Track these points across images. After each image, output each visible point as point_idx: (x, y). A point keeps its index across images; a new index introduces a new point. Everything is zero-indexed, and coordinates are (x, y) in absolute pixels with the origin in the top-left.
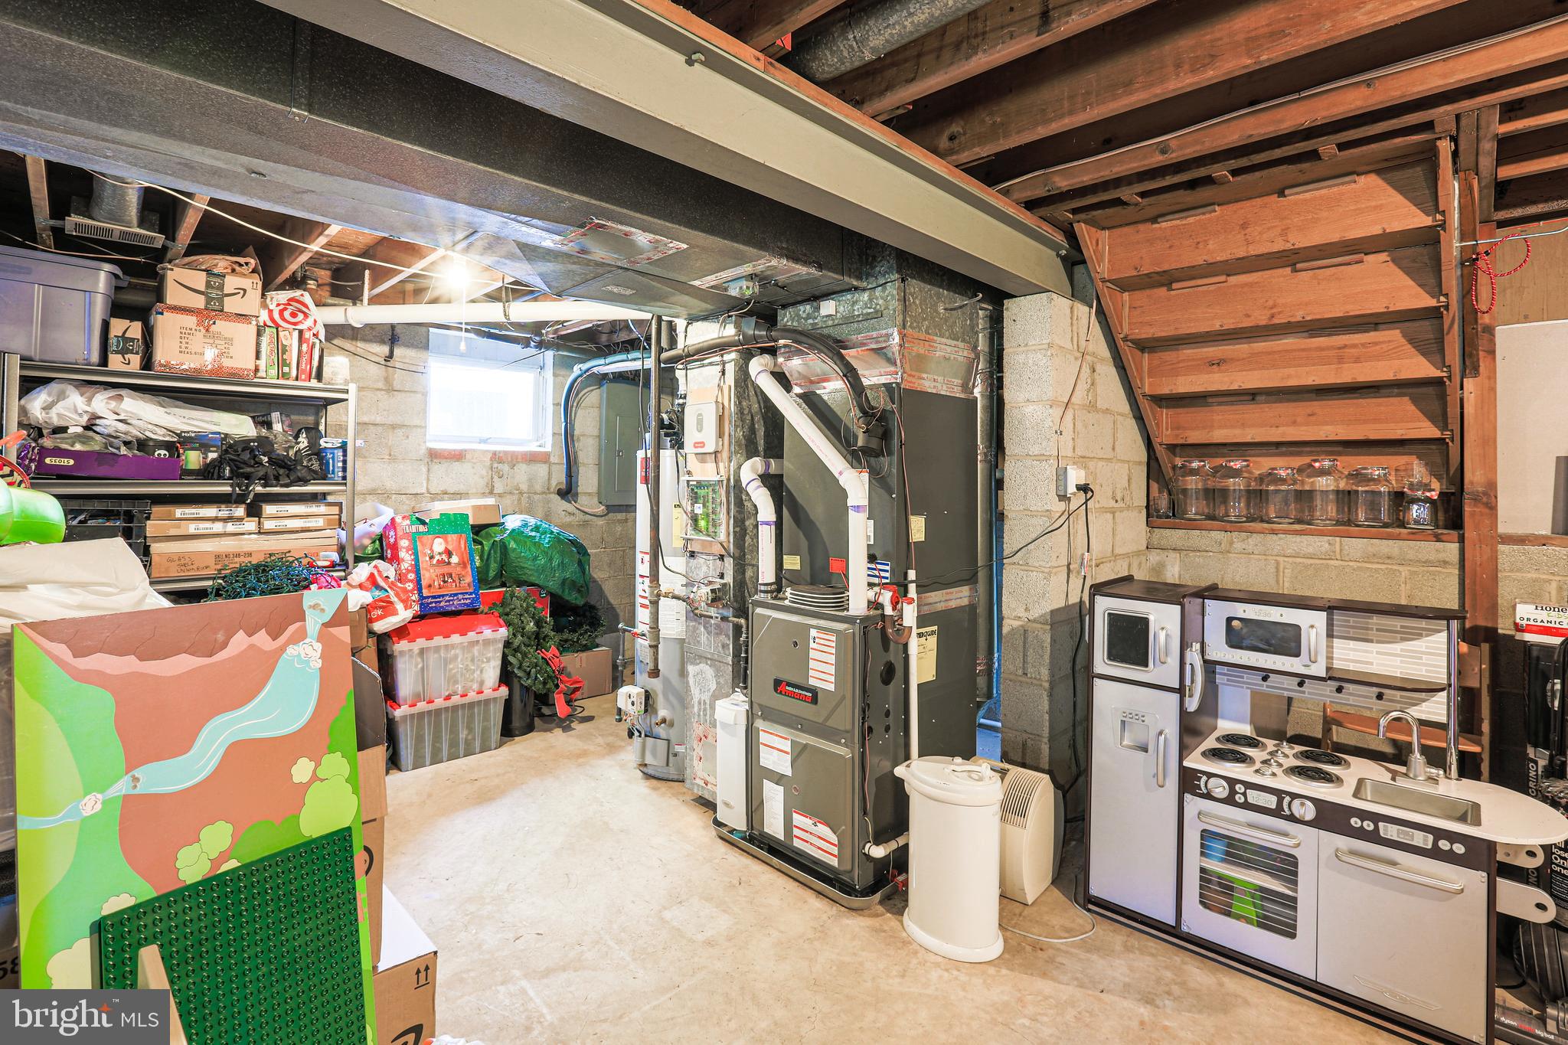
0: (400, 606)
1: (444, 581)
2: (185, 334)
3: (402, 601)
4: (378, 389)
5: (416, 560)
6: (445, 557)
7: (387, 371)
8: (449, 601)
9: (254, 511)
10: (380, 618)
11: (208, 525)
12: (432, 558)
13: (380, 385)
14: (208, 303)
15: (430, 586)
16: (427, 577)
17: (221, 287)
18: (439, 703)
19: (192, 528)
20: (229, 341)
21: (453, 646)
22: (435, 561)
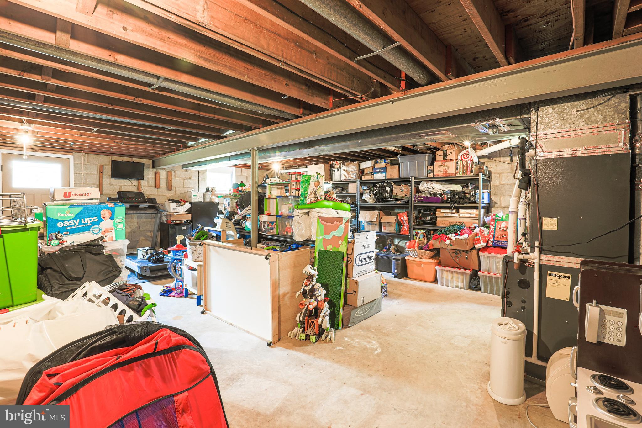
0: (482, 242)
1: (503, 237)
2: (440, 167)
3: (483, 240)
4: (509, 172)
5: (495, 229)
6: (505, 229)
7: (511, 166)
8: (503, 243)
9: (458, 211)
10: (476, 244)
11: (448, 214)
12: (500, 228)
13: (509, 171)
14: (444, 158)
15: (497, 237)
16: (497, 234)
17: (446, 154)
18: (492, 274)
19: (445, 215)
20: (448, 167)
21: (498, 258)
22: (501, 230)
